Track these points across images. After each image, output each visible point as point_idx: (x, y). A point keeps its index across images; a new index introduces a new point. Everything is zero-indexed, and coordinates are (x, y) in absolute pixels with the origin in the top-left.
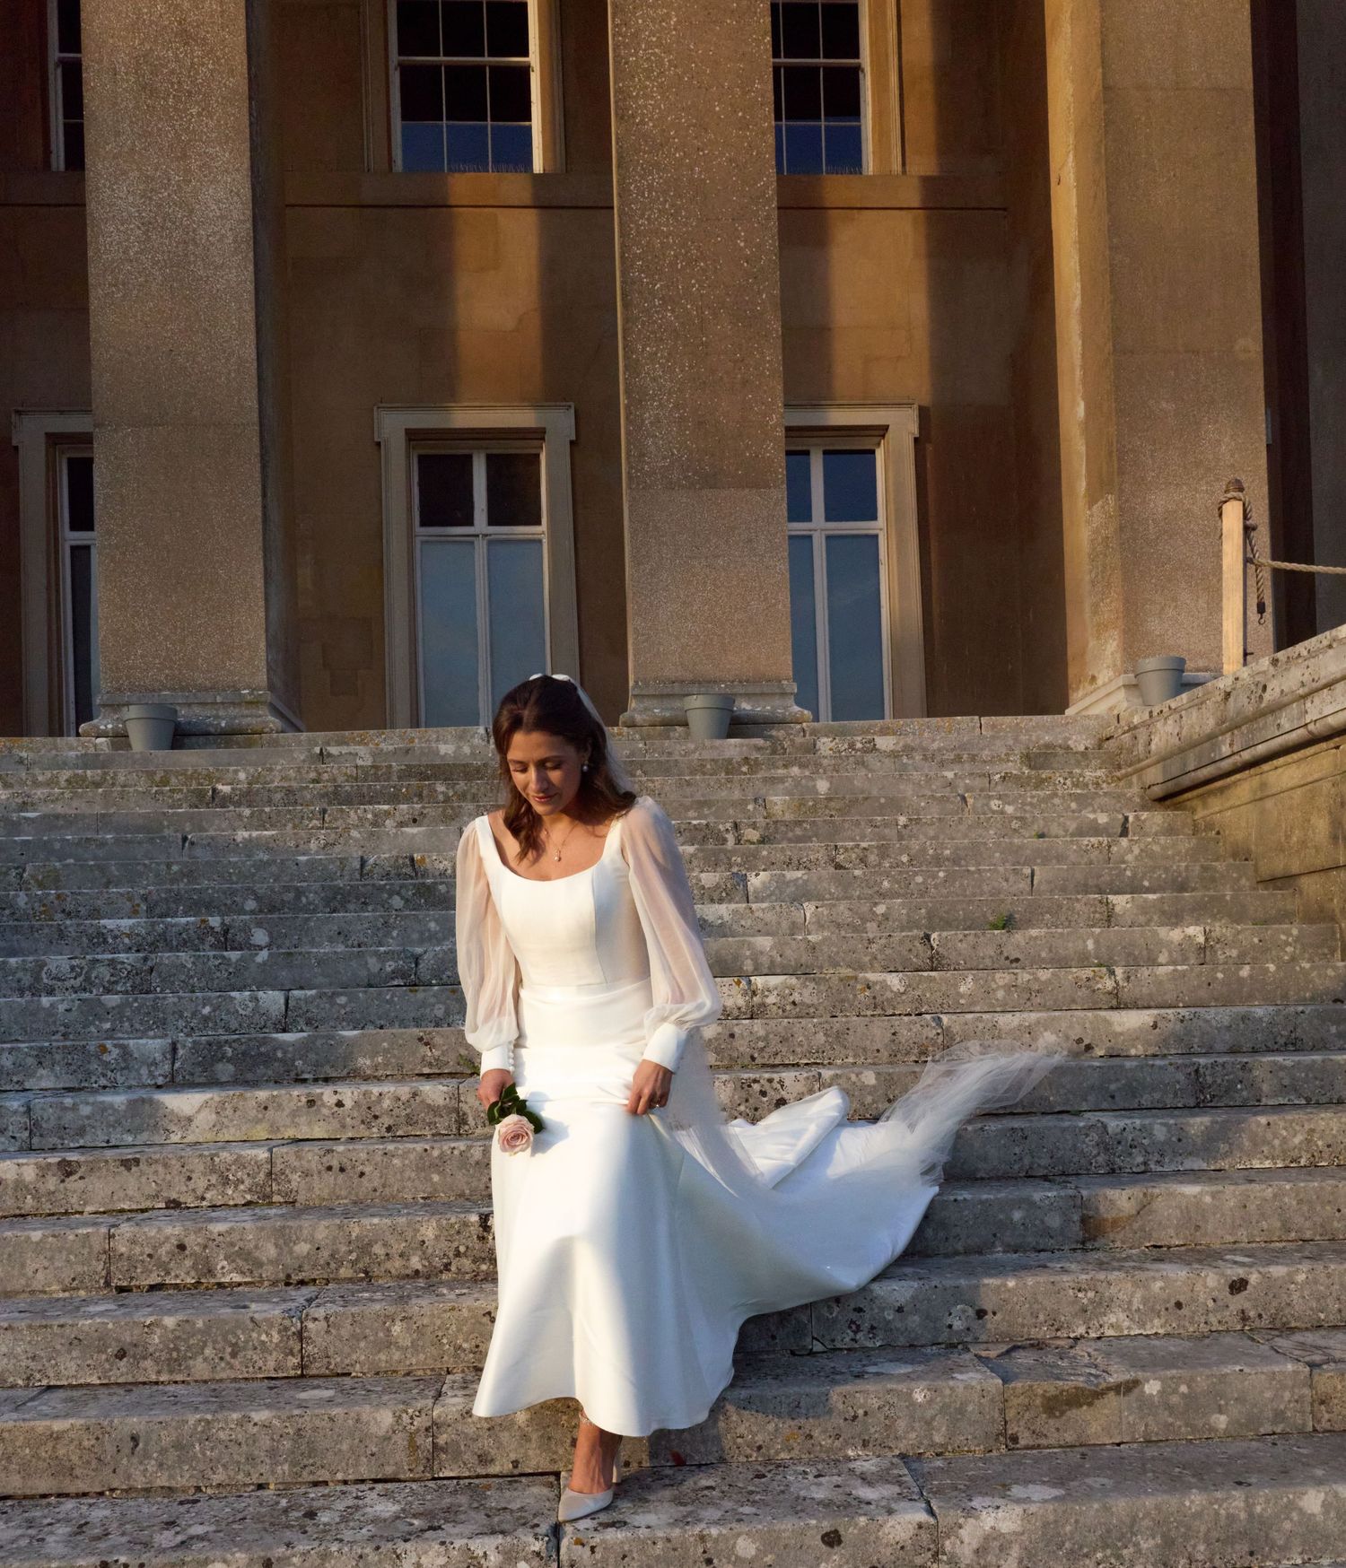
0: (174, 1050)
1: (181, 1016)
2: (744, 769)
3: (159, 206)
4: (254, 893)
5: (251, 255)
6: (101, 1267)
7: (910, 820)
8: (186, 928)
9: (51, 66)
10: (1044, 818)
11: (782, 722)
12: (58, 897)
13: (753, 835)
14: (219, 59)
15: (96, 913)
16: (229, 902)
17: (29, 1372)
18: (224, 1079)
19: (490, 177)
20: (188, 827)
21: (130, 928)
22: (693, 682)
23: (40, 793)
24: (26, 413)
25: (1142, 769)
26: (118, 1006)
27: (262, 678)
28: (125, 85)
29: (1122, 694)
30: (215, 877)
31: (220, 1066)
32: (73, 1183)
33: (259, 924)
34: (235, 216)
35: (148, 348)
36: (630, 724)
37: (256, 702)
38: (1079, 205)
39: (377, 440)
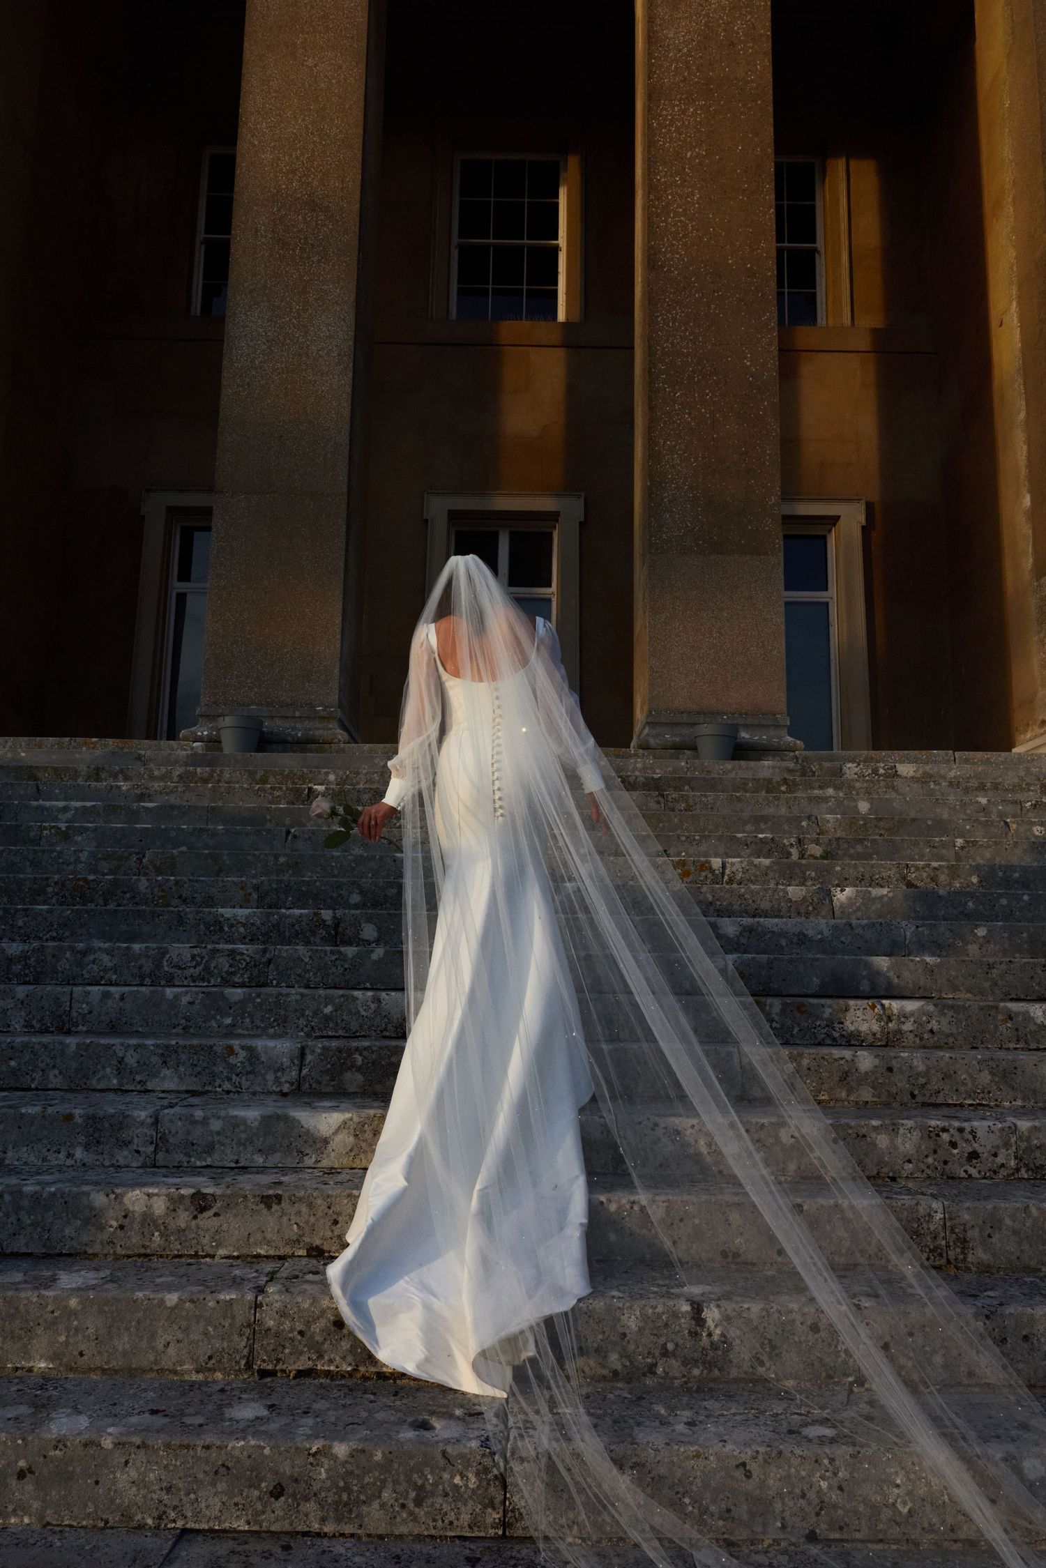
0: (302, 1055)
1: (303, 1015)
2: (783, 788)
3: (282, 328)
4: (358, 887)
6: (243, 1344)
7: (967, 842)
8: (299, 919)
9: (198, 243)
11: (777, 750)
12: (177, 883)
13: (817, 850)
14: (337, 221)
15: (210, 901)
16: (335, 895)
17: (162, 1508)
18: (352, 1090)
19: (525, 324)
20: (288, 821)
21: (247, 917)
22: (698, 713)
23: (156, 785)
24: (153, 491)
26: (240, 1001)
27: (334, 697)
28: (263, 240)
30: (318, 870)
31: (348, 1075)
32: (207, 1221)
33: (369, 920)
34: (341, 336)
35: (263, 434)
36: (645, 746)
37: (329, 718)
38: (1022, 341)
39: (425, 517)
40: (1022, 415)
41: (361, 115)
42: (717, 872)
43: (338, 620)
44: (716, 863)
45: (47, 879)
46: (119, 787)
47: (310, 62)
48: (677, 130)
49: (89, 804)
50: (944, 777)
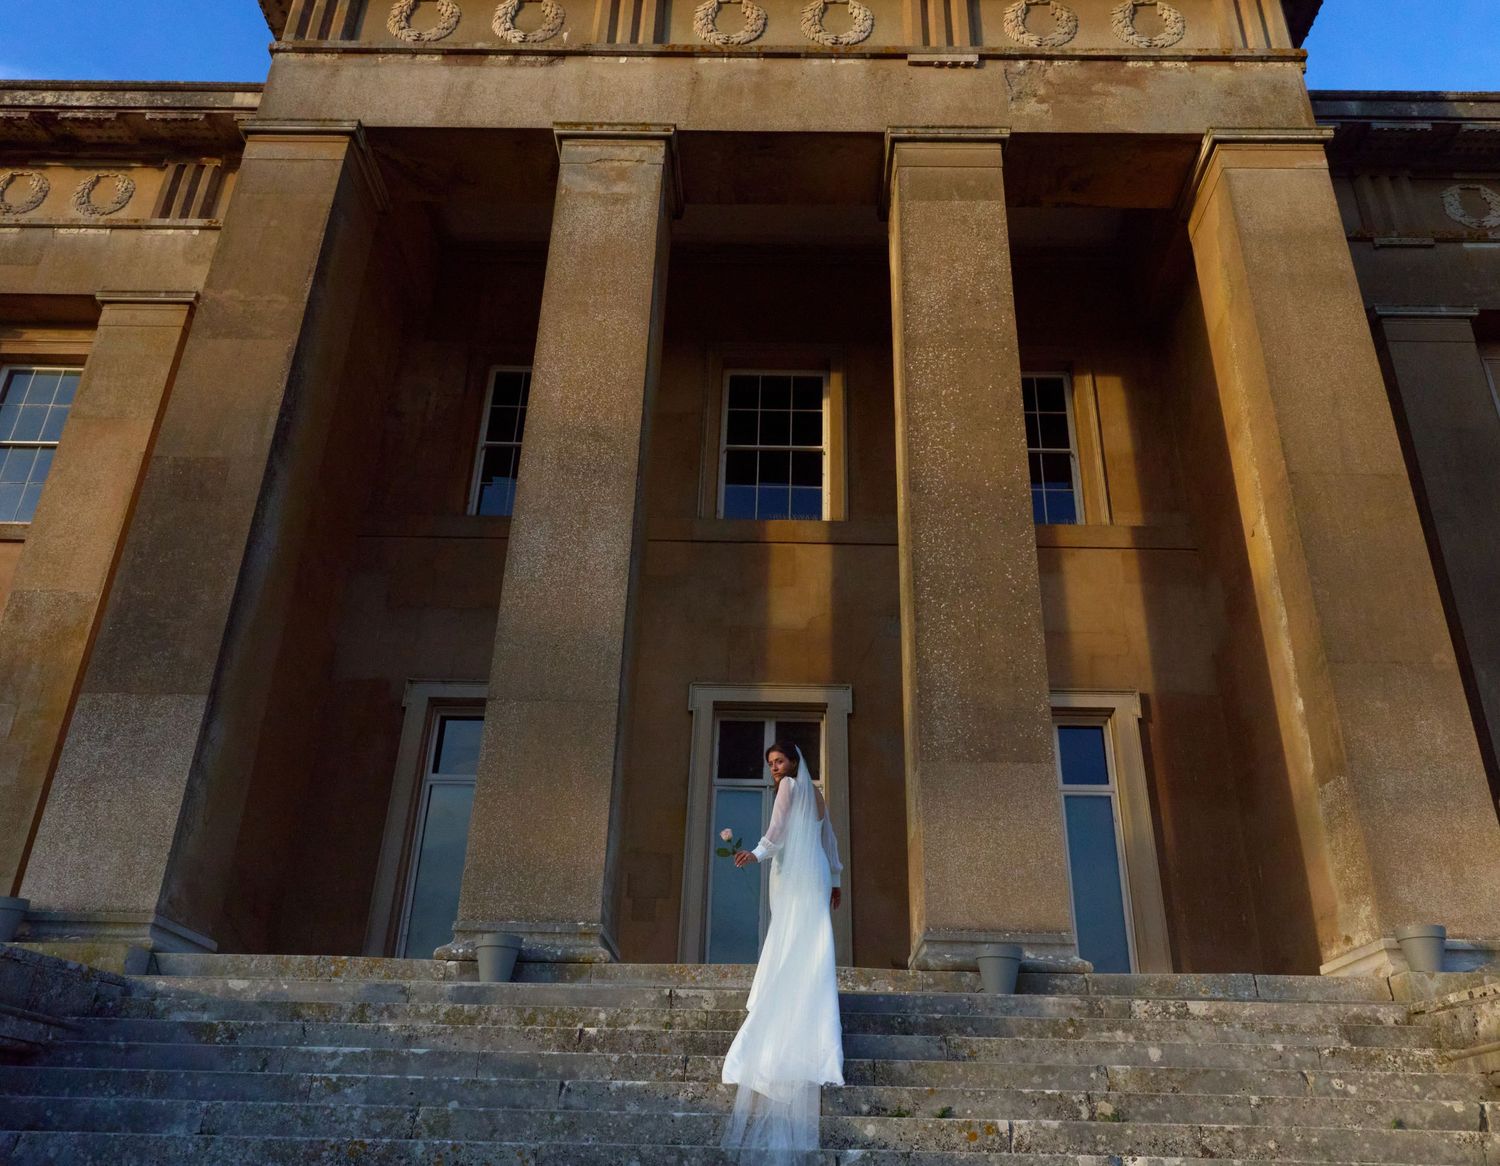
2: (1070, 1030)
3: (562, 544)
4: (639, 1153)
5: (627, 579)
7: (1262, 1099)
10: (1399, 1104)
11: (1065, 972)
12: (454, 1147)
13: (1106, 1108)
14: (619, 450)
16: (614, 1163)
19: (791, 523)
20: (560, 1071)
22: (979, 931)
23: (423, 1025)
24: (416, 682)
25: (1480, 1053)
27: (597, 912)
29: (1384, 958)
30: (595, 1130)
34: (618, 552)
35: (539, 643)
36: (924, 968)
37: (589, 934)
38: (1276, 552)
39: (690, 709)
40: (1284, 621)
41: (644, 360)
42: (1004, 1135)
43: (604, 829)
44: (1003, 1125)
45: (323, 1142)
46: (386, 1028)
47: (600, 318)
48: (932, 370)
49: (358, 1050)
50: (1238, 1016)
